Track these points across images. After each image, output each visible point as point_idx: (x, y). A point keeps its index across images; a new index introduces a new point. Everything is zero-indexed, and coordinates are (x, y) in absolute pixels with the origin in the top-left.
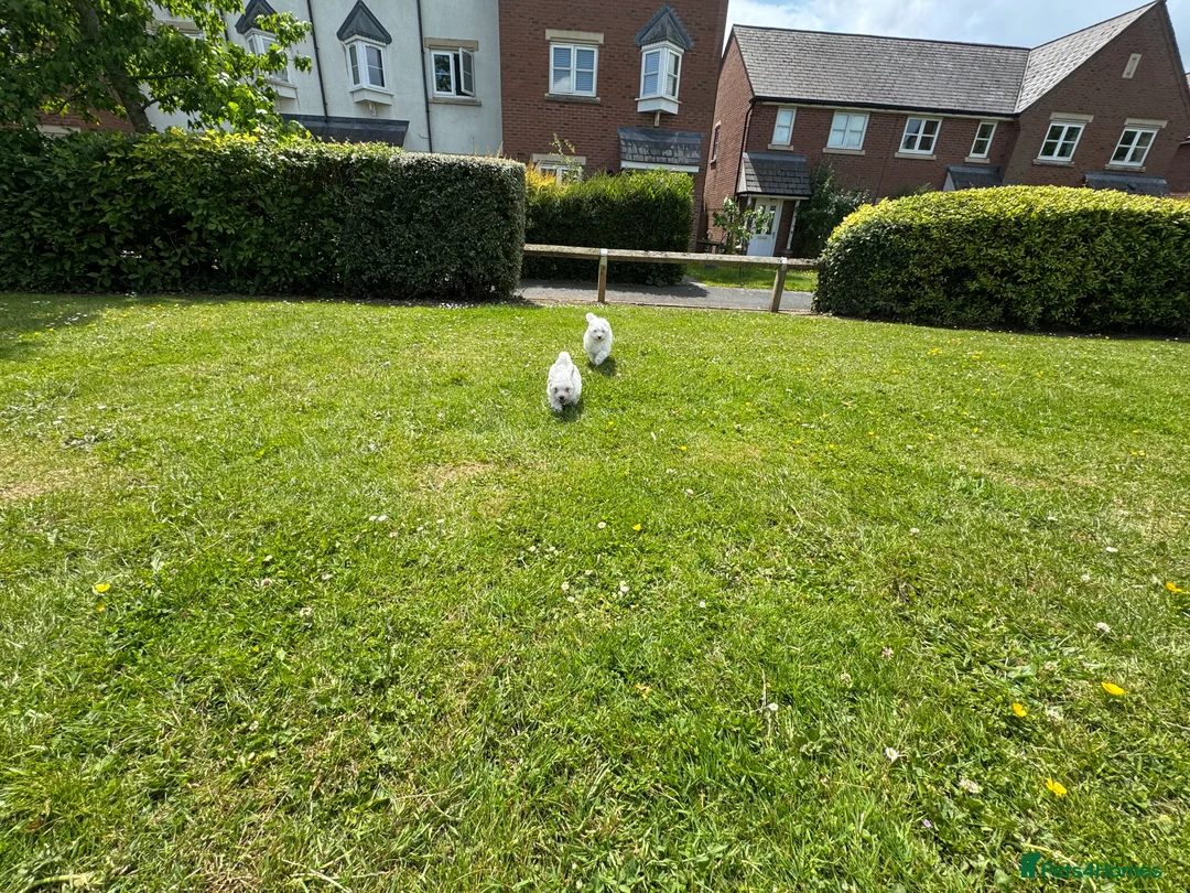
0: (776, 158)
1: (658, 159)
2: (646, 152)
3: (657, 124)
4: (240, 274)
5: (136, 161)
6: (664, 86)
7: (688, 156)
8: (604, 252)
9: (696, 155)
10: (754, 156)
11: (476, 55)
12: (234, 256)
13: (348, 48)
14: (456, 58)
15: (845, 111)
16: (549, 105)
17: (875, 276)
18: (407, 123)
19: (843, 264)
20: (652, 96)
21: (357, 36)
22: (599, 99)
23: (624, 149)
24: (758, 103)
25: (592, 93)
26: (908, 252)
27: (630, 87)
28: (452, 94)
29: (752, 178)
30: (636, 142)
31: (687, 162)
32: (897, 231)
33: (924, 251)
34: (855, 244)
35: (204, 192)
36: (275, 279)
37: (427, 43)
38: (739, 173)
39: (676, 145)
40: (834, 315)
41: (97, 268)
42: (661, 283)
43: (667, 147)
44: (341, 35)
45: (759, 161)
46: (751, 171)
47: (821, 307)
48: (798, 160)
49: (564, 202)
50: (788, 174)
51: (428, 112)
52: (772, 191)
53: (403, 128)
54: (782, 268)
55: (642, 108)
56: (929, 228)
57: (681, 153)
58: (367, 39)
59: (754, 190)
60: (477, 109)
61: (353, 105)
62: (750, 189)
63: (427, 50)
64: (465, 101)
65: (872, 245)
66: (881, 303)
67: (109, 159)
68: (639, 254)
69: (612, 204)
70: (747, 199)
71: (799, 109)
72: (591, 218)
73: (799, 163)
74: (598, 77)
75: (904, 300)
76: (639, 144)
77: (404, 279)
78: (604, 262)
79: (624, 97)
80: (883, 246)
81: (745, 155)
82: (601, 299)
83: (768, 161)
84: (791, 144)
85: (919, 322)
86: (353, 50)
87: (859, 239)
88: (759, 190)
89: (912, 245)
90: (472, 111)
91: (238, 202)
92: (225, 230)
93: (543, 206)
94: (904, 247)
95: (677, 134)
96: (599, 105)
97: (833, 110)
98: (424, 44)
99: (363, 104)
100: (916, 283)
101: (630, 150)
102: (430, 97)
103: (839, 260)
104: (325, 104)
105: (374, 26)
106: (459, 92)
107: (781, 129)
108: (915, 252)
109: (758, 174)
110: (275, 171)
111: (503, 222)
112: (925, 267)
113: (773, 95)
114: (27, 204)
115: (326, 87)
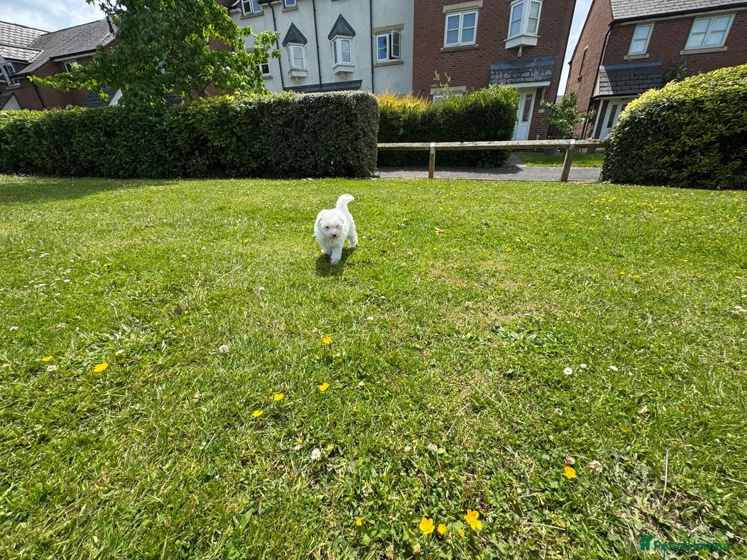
0: (632, 66)
1: (518, 80)
2: (509, 76)
3: (519, 55)
4: (229, 167)
5: (188, 115)
6: (525, 27)
7: (542, 74)
8: (433, 145)
9: (549, 73)
10: (609, 67)
11: (402, 32)
12: (226, 157)
13: (333, 43)
14: (390, 36)
15: (707, 15)
16: (443, 56)
17: (649, 148)
18: (361, 81)
19: (622, 140)
20: (516, 36)
21: (337, 36)
22: (477, 45)
23: (493, 77)
24: (616, 25)
25: (473, 42)
26: (680, 125)
27: (500, 32)
28: (387, 60)
29: (605, 84)
30: (502, 71)
31: (540, 79)
32: (670, 107)
33: (697, 122)
34: (633, 122)
35: (213, 127)
36: (242, 169)
37: (374, 32)
38: (596, 82)
39: (534, 68)
40: (612, 183)
41: (176, 166)
42: (488, 165)
43: (526, 70)
44: (330, 37)
45: (615, 70)
46: (607, 79)
47: (605, 177)
48: (653, 64)
49: (424, 116)
50: (641, 77)
51: (373, 72)
52: (622, 93)
53: (358, 85)
54: (571, 148)
55: (508, 46)
56: (703, 101)
57: (536, 73)
58: (342, 36)
59: (606, 93)
60: (401, 66)
61: (334, 75)
62: (602, 93)
63: (374, 36)
64: (394, 62)
65: (645, 122)
66: (653, 171)
67: (179, 115)
68: (457, 144)
69: (454, 113)
70: (599, 101)
71: (657, 23)
72: (440, 124)
73: (654, 67)
74: (478, 31)
75: (679, 167)
76: (503, 71)
77: (301, 166)
78: (433, 152)
79: (496, 41)
80: (656, 122)
81: (602, 68)
82: (431, 176)
83: (622, 70)
84: (647, 52)
85: (693, 185)
86: (335, 43)
87: (635, 118)
88: (611, 93)
89: (684, 118)
90: (396, 67)
91: (227, 131)
92: (221, 145)
93: (409, 119)
94: (676, 121)
95: (535, 60)
96: (477, 49)
97: (694, 17)
98: (372, 32)
99: (339, 74)
100: (690, 151)
101: (497, 77)
102: (374, 63)
103: (618, 137)
104: (320, 77)
105: (347, 28)
106: (391, 58)
107: (638, 42)
108: (687, 124)
109: (612, 81)
110: (240, 113)
111: (349, 129)
112: (698, 137)
113: (631, 16)
114: (154, 139)
115: (322, 67)
